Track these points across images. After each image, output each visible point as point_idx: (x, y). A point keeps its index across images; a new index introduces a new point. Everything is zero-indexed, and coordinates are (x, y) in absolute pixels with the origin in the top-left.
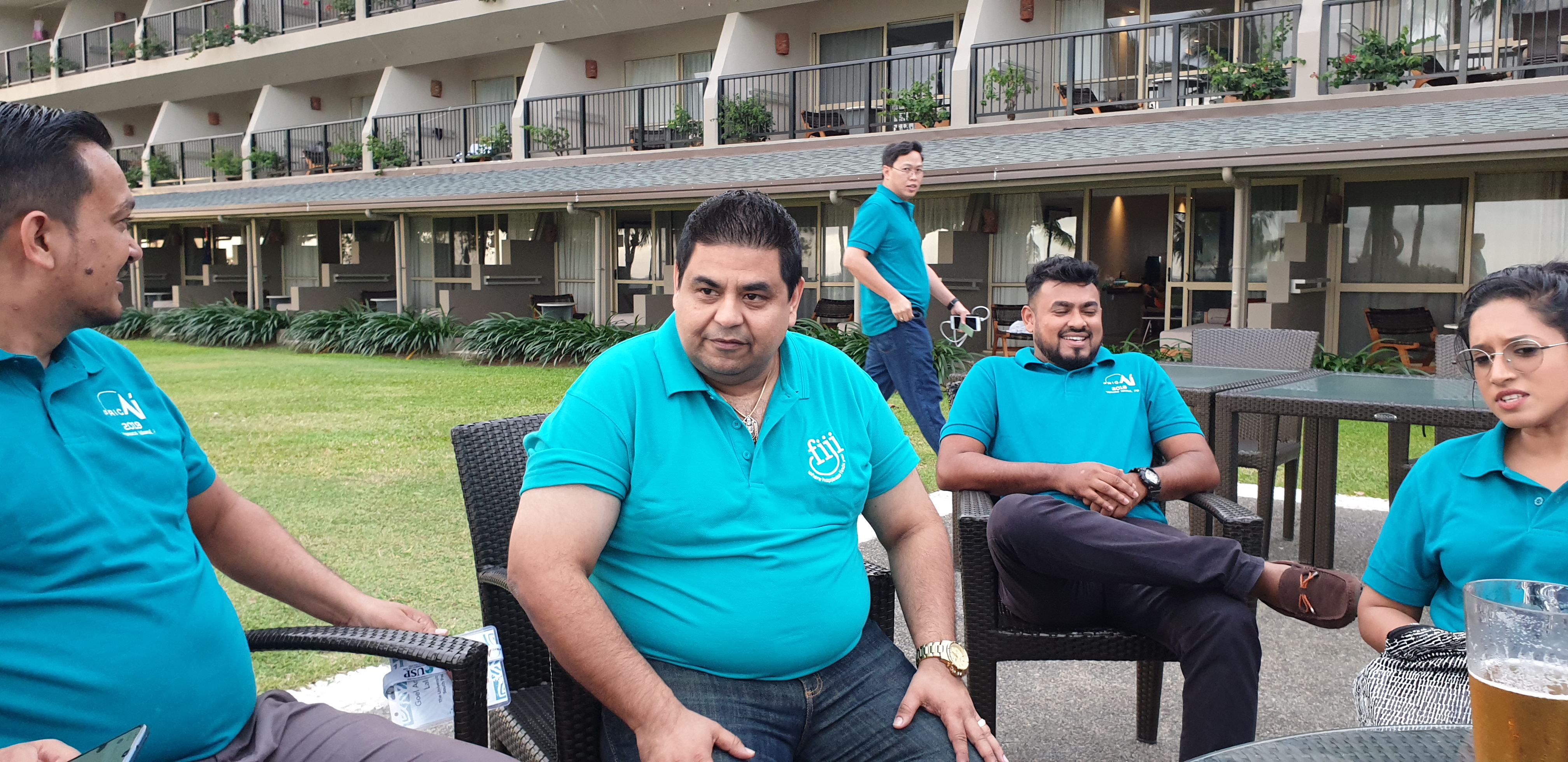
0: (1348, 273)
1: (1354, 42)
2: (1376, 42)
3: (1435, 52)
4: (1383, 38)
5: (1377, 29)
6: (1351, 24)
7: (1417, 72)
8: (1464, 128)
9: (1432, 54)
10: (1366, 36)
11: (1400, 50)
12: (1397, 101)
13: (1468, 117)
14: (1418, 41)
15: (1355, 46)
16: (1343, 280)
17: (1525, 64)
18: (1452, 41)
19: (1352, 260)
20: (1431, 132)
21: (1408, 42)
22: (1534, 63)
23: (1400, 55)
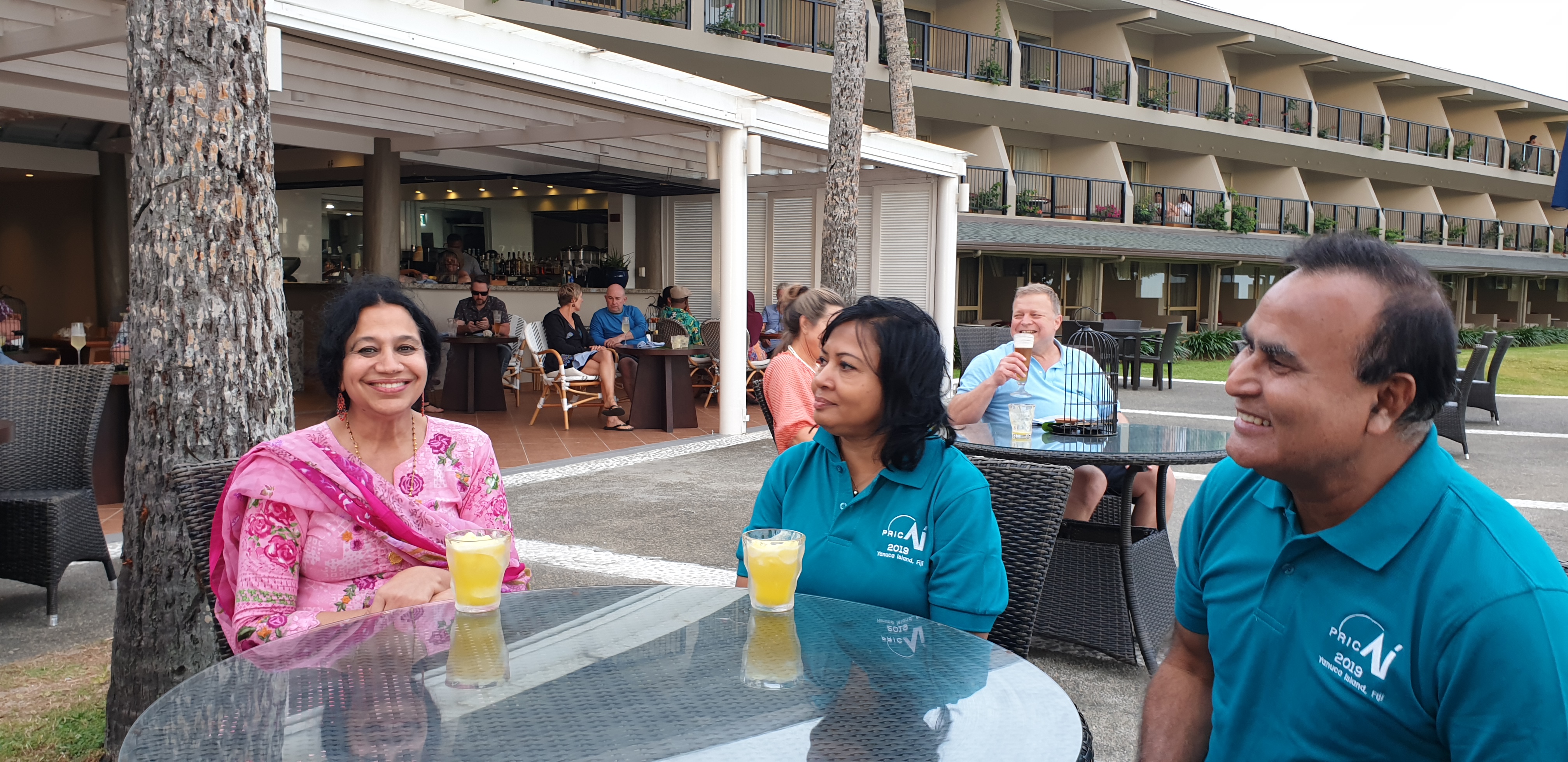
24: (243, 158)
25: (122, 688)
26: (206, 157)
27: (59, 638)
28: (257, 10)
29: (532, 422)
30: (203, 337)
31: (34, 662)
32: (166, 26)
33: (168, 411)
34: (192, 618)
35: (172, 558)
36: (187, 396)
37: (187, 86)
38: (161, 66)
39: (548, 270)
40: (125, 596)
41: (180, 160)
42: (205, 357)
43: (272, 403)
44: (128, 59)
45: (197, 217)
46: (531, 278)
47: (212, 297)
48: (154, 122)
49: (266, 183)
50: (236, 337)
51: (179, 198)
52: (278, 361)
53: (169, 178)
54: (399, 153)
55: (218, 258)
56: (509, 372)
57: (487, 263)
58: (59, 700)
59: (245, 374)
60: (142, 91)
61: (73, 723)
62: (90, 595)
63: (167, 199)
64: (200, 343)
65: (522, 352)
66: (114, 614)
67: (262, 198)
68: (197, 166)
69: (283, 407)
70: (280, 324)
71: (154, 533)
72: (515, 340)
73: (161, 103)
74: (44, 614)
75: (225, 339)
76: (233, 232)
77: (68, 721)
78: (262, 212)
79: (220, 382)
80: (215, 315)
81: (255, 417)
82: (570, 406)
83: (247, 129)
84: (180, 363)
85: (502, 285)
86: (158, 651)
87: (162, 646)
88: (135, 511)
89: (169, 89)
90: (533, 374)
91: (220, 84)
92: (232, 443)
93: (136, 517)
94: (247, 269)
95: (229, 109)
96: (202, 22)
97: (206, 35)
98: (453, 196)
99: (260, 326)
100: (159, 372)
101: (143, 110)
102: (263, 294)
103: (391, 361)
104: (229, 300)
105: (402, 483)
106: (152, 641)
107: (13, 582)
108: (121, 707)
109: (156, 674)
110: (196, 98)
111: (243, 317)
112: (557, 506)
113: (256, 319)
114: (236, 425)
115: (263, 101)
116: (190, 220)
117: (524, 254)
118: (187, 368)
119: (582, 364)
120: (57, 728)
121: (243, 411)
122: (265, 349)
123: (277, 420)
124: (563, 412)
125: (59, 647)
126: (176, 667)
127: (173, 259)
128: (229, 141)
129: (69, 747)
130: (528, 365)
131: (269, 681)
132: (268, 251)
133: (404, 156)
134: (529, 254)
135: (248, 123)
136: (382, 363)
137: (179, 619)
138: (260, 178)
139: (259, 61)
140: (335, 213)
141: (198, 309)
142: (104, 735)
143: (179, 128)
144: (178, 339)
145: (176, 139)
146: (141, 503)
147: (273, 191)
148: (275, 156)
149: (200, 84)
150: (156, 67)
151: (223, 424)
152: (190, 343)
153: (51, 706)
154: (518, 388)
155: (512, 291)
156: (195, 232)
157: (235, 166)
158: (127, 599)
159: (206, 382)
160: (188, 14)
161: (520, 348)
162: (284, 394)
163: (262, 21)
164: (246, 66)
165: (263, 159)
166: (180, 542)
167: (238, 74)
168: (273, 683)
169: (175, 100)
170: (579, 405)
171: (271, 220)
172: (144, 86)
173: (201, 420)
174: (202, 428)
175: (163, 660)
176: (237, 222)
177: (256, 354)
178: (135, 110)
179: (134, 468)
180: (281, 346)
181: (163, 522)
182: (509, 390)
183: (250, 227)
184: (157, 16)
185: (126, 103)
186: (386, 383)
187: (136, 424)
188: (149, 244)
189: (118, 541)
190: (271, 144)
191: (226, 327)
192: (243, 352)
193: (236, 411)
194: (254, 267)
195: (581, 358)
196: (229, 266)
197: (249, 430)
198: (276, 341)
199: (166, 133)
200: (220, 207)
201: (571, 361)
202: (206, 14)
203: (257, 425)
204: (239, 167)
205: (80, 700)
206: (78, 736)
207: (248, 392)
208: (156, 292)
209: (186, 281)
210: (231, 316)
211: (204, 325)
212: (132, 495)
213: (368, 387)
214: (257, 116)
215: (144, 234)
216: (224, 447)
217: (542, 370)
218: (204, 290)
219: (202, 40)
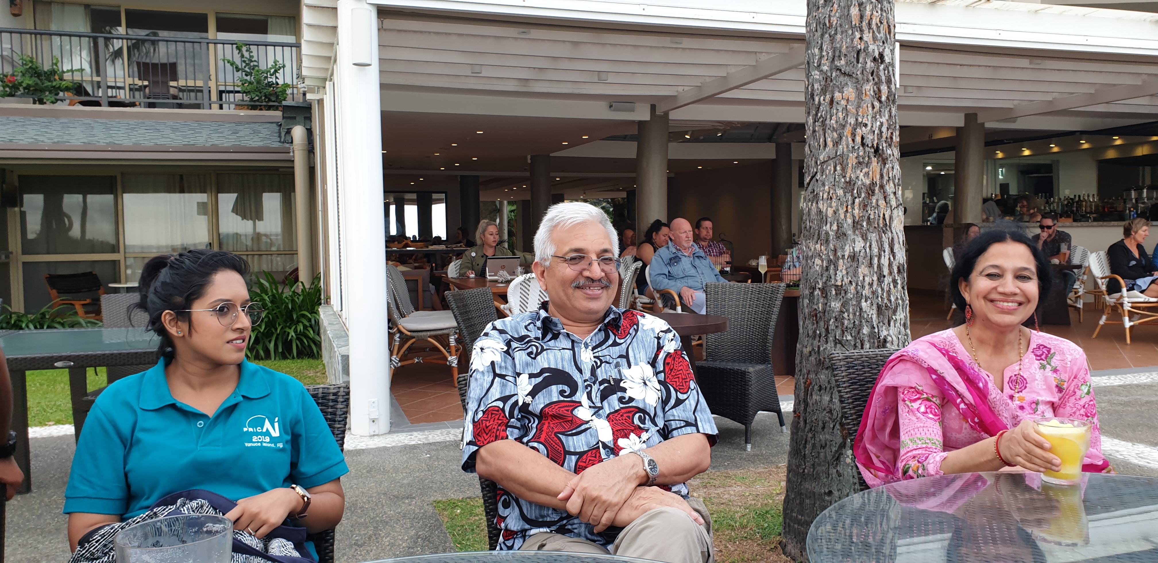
0: (28, 247)
1: (15, 63)
2: (34, 67)
3: (82, 80)
4: (39, 64)
5: (34, 56)
6: (11, 48)
7: (70, 94)
8: (108, 140)
9: (80, 82)
10: (25, 61)
11: (55, 75)
12: (56, 115)
13: (111, 132)
14: (68, 71)
15: (16, 67)
16: (24, 252)
17: (148, 98)
18: (94, 74)
19: (31, 236)
20: (85, 141)
21: (61, 70)
22: (154, 98)
23: (55, 80)
24: (878, 139)
25: (793, 498)
26: (853, 140)
27: (753, 459)
28: (890, 33)
29: (1094, 336)
30: (849, 265)
31: (739, 472)
32: (830, 54)
33: (824, 315)
34: (838, 458)
35: (824, 416)
36: (837, 305)
37: (843, 92)
38: (826, 81)
39: (1111, 208)
40: (795, 437)
41: (836, 144)
42: (850, 278)
43: (895, 312)
44: (806, 80)
45: (847, 182)
46: (1095, 215)
47: (855, 237)
48: (820, 120)
49: (893, 155)
50: (871, 265)
51: (835, 170)
52: (899, 282)
53: (829, 157)
54: (983, 124)
55: (860, 209)
56: (1073, 293)
57: (1055, 205)
58: (754, 500)
59: (876, 291)
60: (814, 100)
61: (763, 515)
62: (770, 434)
63: (827, 171)
64: (846, 269)
65: (1085, 277)
66: (788, 448)
67: (891, 166)
68: (848, 147)
69: (902, 315)
70: (901, 256)
71: (814, 397)
72: (1079, 267)
73: (826, 106)
74: (743, 442)
75: (863, 266)
76: (870, 191)
77: (760, 514)
78: (891, 175)
79: (859, 296)
80: (857, 249)
81: (882, 321)
82: (1132, 324)
83: (881, 118)
84: (833, 282)
85: (1069, 222)
86: (816, 478)
87: (818, 474)
88: (802, 381)
89: (831, 96)
90: (1095, 296)
91: (864, 89)
92: (866, 339)
93: (803, 385)
94: (879, 216)
95: (869, 105)
96: (853, 47)
97: (855, 56)
98: (1027, 153)
99: (887, 257)
100: (819, 289)
101: (814, 112)
102: (890, 234)
103: (1009, 285)
104: (867, 239)
105: (1011, 381)
106: (812, 470)
107: (726, 419)
108: (792, 511)
109: (814, 493)
110: (848, 100)
111: (875, 251)
112: (1119, 408)
113: (884, 252)
114: (869, 327)
115: (893, 96)
116: (842, 185)
117: (1088, 196)
118: (837, 286)
119: (1144, 288)
120: (753, 518)
121: (874, 317)
122: (891, 273)
123: (898, 324)
124: (1125, 329)
125: (752, 465)
126: (827, 491)
127: (830, 212)
128: (869, 128)
129: (761, 531)
130: (1091, 287)
131: (888, 512)
132: (894, 203)
133: (988, 125)
134: (1093, 195)
135: (882, 114)
136: (1003, 286)
137: (829, 458)
138: (889, 152)
139: (890, 69)
140: (933, 172)
141: (845, 245)
142: (781, 528)
143: (837, 122)
144: (832, 266)
145: (834, 130)
146: (806, 376)
147: (898, 160)
148: (900, 135)
149: (851, 90)
150: (823, 83)
151: (861, 326)
152: (839, 269)
153: (750, 502)
154: (1081, 306)
155: (1078, 226)
156: (845, 193)
157: (873, 145)
158: (797, 439)
159: (850, 296)
160: (844, 43)
161: (1084, 274)
162: (903, 305)
163: (893, 40)
164: (882, 73)
165: (891, 138)
166: (831, 405)
167: (876, 79)
168: (890, 514)
169: (835, 103)
170: (1140, 324)
171: (897, 181)
172: (815, 96)
173: (846, 322)
174: (847, 328)
175: (818, 484)
176: (873, 184)
177: (884, 276)
178: (809, 113)
179: (802, 352)
180: (902, 271)
181: (820, 390)
182: (1073, 309)
183: (882, 187)
184: (825, 48)
185: (803, 109)
186: (1004, 302)
187: (804, 323)
188: (815, 202)
189: (792, 400)
190: (898, 127)
191: (864, 258)
192: (875, 275)
193: (870, 316)
194: (884, 215)
195: (1143, 282)
196: (867, 215)
197: (878, 331)
198: (898, 268)
199: (828, 126)
200: (862, 174)
201: (1133, 285)
202: (856, 40)
203: (884, 327)
204: (875, 145)
205: (766, 502)
206: (766, 525)
207: (878, 304)
208: (819, 234)
209: (838, 226)
210: (868, 250)
211: (849, 256)
212: (801, 370)
213: (989, 304)
214: (889, 108)
215: (812, 196)
216: (861, 341)
217: (1105, 292)
218: (850, 232)
219: (853, 60)
